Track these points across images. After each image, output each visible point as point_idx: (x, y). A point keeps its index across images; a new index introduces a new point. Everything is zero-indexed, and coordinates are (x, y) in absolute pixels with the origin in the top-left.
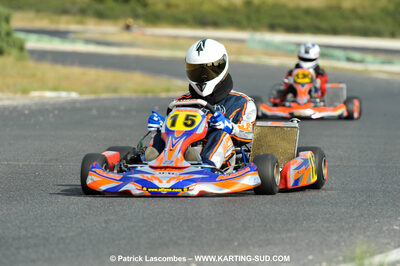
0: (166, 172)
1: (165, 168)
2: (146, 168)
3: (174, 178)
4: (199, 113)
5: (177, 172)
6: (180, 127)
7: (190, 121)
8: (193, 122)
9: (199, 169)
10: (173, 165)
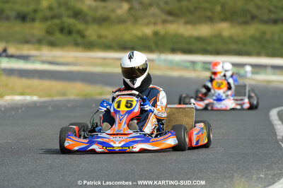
0: (118, 137)
1: (117, 134)
2: (104, 135)
3: (123, 141)
4: (135, 99)
5: (125, 137)
6: (123, 108)
7: (129, 105)
8: (131, 105)
9: (138, 135)
10: (122, 132)
